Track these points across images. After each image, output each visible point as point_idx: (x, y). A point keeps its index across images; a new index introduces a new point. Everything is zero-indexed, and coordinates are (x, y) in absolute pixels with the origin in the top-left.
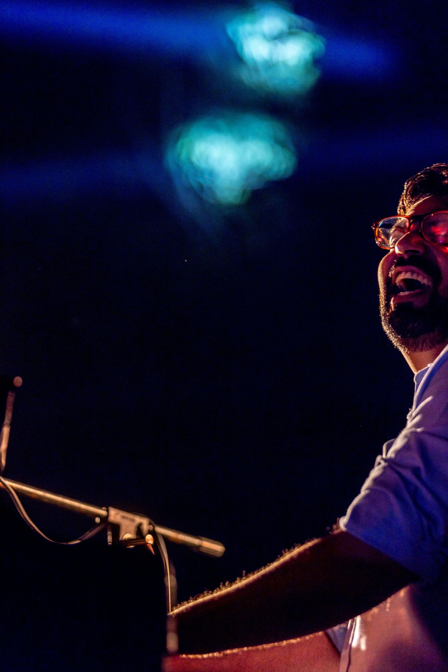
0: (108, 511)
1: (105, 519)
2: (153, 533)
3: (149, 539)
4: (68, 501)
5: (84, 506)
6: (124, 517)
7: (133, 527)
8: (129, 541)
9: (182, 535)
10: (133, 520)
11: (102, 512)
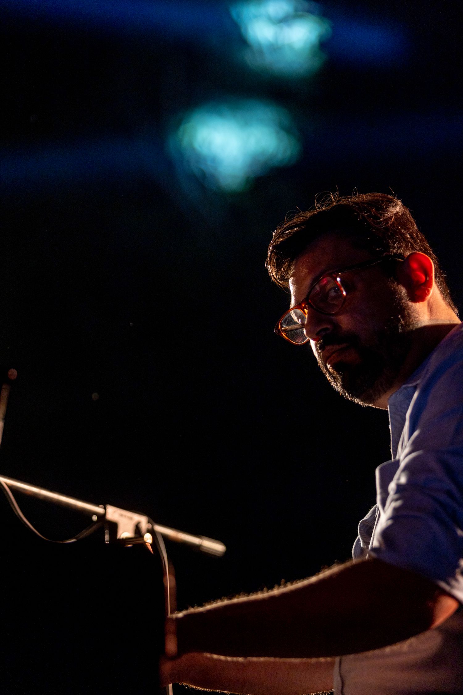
0: (105, 509)
1: (102, 517)
2: (152, 532)
3: (148, 538)
4: (63, 498)
5: (79, 504)
6: (122, 516)
7: (131, 526)
8: (127, 540)
9: (182, 534)
10: (131, 519)
11: (99, 510)
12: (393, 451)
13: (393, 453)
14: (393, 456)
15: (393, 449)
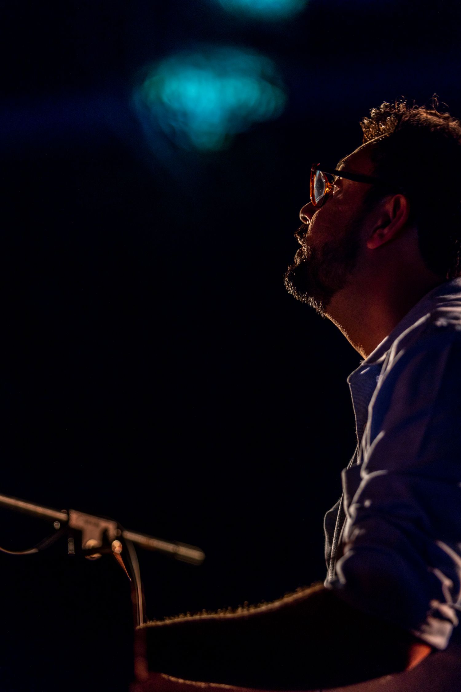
0: (68, 514)
1: (65, 524)
2: (120, 538)
3: (117, 545)
4: (21, 504)
5: (40, 510)
6: (87, 522)
7: (97, 532)
8: (94, 550)
9: (154, 539)
10: (97, 525)
11: (62, 516)
12: (358, 433)
13: (358, 436)
14: (359, 439)
15: (358, 432)
